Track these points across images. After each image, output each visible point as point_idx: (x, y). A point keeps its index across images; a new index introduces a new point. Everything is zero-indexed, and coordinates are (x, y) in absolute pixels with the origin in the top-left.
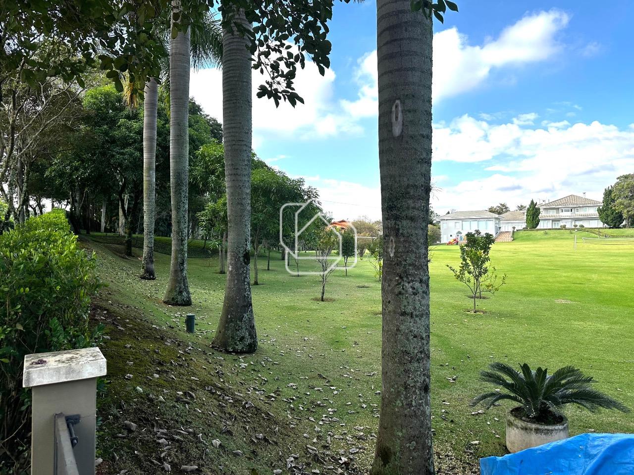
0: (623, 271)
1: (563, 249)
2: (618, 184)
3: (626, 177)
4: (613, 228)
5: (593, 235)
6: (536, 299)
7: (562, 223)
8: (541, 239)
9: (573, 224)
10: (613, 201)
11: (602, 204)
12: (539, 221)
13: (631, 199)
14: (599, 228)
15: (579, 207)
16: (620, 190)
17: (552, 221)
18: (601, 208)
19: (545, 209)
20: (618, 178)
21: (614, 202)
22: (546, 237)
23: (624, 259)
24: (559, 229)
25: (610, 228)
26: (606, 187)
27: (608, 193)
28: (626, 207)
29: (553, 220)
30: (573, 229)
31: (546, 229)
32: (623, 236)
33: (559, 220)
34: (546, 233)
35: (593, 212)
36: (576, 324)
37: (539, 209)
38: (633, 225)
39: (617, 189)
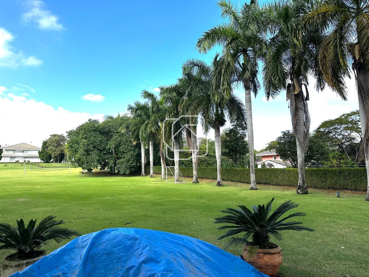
1: (17, 174)
2: (50, 138)
3: (54, 135)
4: (46, 163)
5: (35, 167)
7: (16, 159)
8: (2, 169)
9: (24, 160)
10: (47, 148)
11: (41, 149)
12: (2, 157)
13: (56, 148)
14: (39, 163)
15: (28, 150)
16: (52, 142)
17: (11, 158)
18: (40, 151)
19: (6, 150)
20: (50, 136)
21: (48, 148)
22: (6, 167)
24: (14, 163)
25: (44, 163)
26: (44, 140)
27: (45, 143)
28: (53, 151)
29: (11, 157)
30: (23, 163)
31: (6, 163)
32: (51, 167)
33: (15, 157)
34: (6, 165)
35: (36, 153)
37: (2, 150)
38: (56, 161)
39: (49, 142)
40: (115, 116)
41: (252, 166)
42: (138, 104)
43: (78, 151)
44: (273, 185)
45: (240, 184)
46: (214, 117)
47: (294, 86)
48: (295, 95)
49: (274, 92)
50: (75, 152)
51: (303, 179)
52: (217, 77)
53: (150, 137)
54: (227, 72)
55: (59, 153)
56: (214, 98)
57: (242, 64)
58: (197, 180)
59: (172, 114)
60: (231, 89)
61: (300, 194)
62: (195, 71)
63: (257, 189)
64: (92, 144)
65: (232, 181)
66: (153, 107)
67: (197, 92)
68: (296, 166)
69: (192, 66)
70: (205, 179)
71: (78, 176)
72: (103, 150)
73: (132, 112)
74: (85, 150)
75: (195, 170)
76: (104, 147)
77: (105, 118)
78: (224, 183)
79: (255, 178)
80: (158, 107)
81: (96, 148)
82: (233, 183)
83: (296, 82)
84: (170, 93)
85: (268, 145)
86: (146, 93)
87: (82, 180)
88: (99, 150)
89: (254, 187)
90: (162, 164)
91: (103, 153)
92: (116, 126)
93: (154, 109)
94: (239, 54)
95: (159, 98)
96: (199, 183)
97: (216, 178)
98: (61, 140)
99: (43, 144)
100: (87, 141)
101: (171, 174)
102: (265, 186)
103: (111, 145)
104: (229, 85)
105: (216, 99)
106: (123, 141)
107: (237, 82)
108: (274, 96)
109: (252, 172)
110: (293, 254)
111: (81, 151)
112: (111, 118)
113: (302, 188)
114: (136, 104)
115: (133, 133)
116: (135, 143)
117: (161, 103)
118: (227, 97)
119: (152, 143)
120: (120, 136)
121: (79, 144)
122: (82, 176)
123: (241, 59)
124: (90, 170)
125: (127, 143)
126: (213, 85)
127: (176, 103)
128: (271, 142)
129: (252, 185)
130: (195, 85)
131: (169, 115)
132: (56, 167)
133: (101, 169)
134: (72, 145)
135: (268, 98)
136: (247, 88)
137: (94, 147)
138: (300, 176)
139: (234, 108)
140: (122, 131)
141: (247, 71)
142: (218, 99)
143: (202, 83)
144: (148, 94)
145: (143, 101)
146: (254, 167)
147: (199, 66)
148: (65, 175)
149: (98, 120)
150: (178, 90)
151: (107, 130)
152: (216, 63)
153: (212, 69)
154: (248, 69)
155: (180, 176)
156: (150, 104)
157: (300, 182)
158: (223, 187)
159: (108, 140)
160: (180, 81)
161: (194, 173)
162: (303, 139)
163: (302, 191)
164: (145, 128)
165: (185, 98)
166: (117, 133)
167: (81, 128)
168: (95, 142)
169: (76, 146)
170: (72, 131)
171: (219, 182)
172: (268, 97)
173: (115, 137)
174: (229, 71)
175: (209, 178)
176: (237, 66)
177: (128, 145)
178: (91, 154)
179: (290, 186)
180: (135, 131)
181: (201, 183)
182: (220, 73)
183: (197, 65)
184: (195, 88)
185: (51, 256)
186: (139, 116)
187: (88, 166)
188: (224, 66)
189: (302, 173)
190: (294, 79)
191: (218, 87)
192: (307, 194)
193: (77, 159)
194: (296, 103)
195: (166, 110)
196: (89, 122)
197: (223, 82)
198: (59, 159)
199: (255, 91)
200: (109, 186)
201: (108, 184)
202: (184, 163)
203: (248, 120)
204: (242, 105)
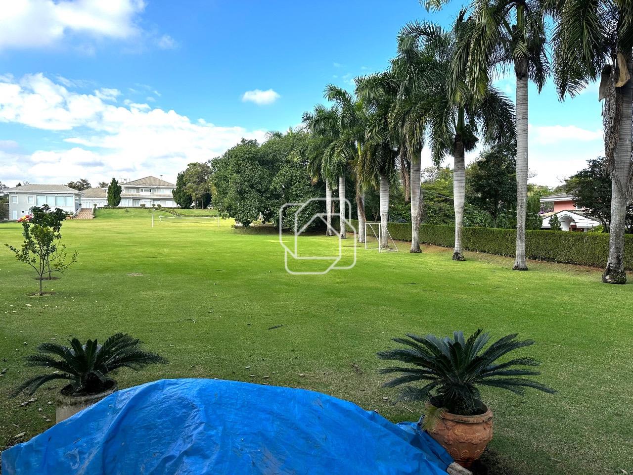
1: (142, 226)
2: (188, 170)
3: (194, 165)
4: (184, 208)
5: (169, 214)
6: (109, 274)
7: (142, 202)
8: (122, 217)
9: (152, 203)
10: (185, 184)
12: (120, 199)
13: (198, 185)
14: (174, 208)
15: (157, 188)
16: (190, 175)
17: (133, 200)
18: (175, 190)
19: (126, 188)
20: (188, 165)
21: (185, 186)
22: (127, 214)
23: (192, 235)
24: (139, 208)
25: (182, 208)
26: (180, 172)
27: (181, 177)
28: (194, 191)
29: (135, 199)
30: (152, 208)
31: (127, 207)
32: (192, 216)
33: (139, 199)
34: (127, 212)
35: (169, 193)
36: (144, 294)
37: (120, 187)
38: (200, 206)
39: (187, 175)
40: (284, 132)
41: (521, 227)
42: (320, 111)
43: (227, 193)
44: (561, 262)
45: (497, 258)
46: (455, 133)
47: (617, 69)
48: (617, 89)
49: (575, 83)
50: (224, 193)
51: (619, 256)
52: (461, 56)
53: (339, 170)
54: (480, 45)
55: (202, 192)
56: (454, 97)
57: (513, 26)
58: (418, 247)
59: (377, 129)
60: (487, 79)
61: (609, 282)
62: (422, 44)
63: (526, 269)
64: (248, 181)
65: (482, 251)
66: (343, 117)
67: (424, 87)
68: (607, 230)
69: (415, 36)
70: (434, 246)
71: (229, 232)
72: (265, 191)
73: (310, 125)
74: (237, 191)
75: (416, 230)
76: (266, 186)
77: (269, 135)
78: (466, 254)
79: (524, 249)
80: (353, 116)
81: (254, 188)
82: (484, 255)
83: (622, 61)
84: (372, 89)
85: (565, 183)
86: (332, 90)
87: (236, 240)
88: (259, 191)
89: (521, 266)
90: (359, 217)
91: (265, 197)
92: (285, 151)
93: (345, 120)
94: (508, 6)
95: (355, 99)
96: (421, 252)
97: (452, 246)
98: (205, 172)
99: (178, 178)
100: (241, 176)
101: (373, 234)
102: (544, 264)
103: (277, 183)
104: (484, 71)
105: (458, 99)
106: (296, 176)
107: (502, 62)
108: (574, 92)
109: (520, 238)
110: (538, 414)
111: (232, 193)
112: (278, 135)
113: (615, 271)
114: (317, 110)
115: (311, 163)
116: (315, 180)
117: (360, 108)
118: (479, 96)
119: (343, 180)
120: (291, 168)
121: (228, 181)
122: (235, 233)
123: (513, 18)
124: (246, 223)
125: (302, 180)
126: (453, 72)
127: (385, 108)
128: (572, 177)
129: (518, 261)
130: (418, 73)
131: (372, 130)
132: (199, 216)
133: (264, 222)
134: (217, 183)
135: (562, 96)
136: (521, 75)
137: (252, 186)
138: (612, 250)
139: (493, 116)
140: (295, 160)
141: (521, 42)
142: (461, 99)
143: (433, 66)
144: (337, 92)
145: (329, 105)
146: (524, 229)
147: (428, 35)
148: (212, 229)
149: (256, 141)
150: (388, 84)
151: (270, 157)
152: (462, 27)
153: (454, 39)
154: (523, 38)
155: (388, 237)
156: (340, 111)
157: (611, 261)
158: (463, 262)
159: (272, 175)
160: (394, 65)
161: (413, 236)
162: (625, 178)
163: (613, 277)
164: (330, 155)
165: (400, 96)
166: (287, 162)
167: (232, 154)
168: (252, 177)
169: (224, 184)
170: (216, 159)
171: (457, 254)
172: (563, 93)
173: (284, 169)
174: (484, 42)
175: (440, 245)
176: (504, 30)
177: (305, 182)
178: (247, 198)
179: (594, 265)
180: (315, 159)
181: (424, 253)
182: (467, 46)
183: (424, 33)
184: (418, 79)
185: (70, 422)
186: (323, 132)
187: (243, 217)
188: (475, 35)
189: (616, 243)
190: (619, 56)
191: (462, 75)
192: (624, 283)
193: (226, 205)
194: (618, 106)
195: (367, 120)
196: (242, 144)
197: (471, 66)
198: (204, 203)
199: (540, 80)
200: (271, 252)
201: (271, 249)
202: (401, 215)
203: (519, 139)
204: (511, 107)
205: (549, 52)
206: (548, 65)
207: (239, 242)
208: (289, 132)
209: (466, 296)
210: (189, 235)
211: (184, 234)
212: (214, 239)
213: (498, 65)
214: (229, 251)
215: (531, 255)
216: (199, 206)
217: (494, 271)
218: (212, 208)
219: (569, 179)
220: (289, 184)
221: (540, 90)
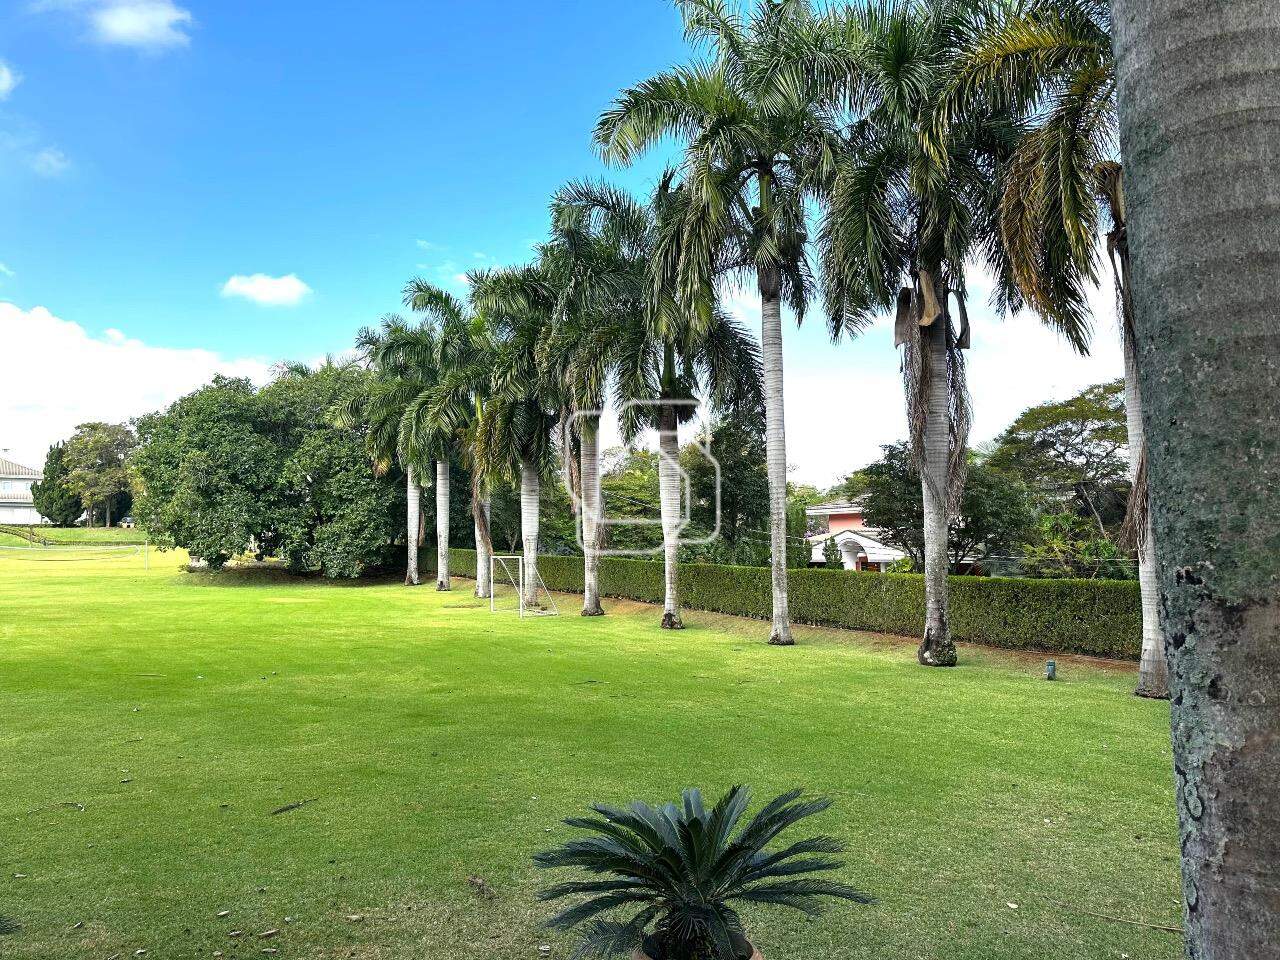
0: (68, 615)
2: (77, 438)
3: (94, 427)
4: (60, 526)
5: (19, 539)
10: (65, 471)
11: (43, 477)
13: (99, 472)
14: (32, 527)
16: (80, 451)
18: (39, 483)
20: (78, 427)
21: (67, 474)
23: (75, 589)
25: (54, 526)
26: (54, 444)
27: (56, 455)
28: (89, 486)
35: (23, 491)
38: (100, 521)
39: (74, 449)
40: (315, 365)
41: (779, 563)
42: (395, 328)
43: (173, 493)
44: (849, 628)
45: (739, 622)
46: (660, 389)
47: (920, 296)
48: (922, 329)
49: (856, 314)
50: (165, 493)
51: (942, 615)
52: (667, 251)
53: (437, 448)
54: (699, 235)
55: (108, 490)
56: (656, 325)
57: (754, 209)
58: (597, 605)
59: (514, 372)
60: (713, 299)
61: (930, 664)
62: (596, 224)
63: (791, 643)
64: (227, 467)
65: (713, 610)
66: (445, 343)
67: (601, 301)
68: (920, 568)
69: (585, 207)
70: (626, 602)
71: (174, 582)
72: (266, 488)
73: (374, 355)
74: (199, 488)
75: (592, 570)
76: (269, 478)
77: (278, 370)
78: (685, 616)
79: (786, 605)
80: (466, 342)
81: (240, 482)
82: (719, 616)
83: (927, 284)
84: (504, 296)
86: (421, 290)
87: (191, 599)
88: (251, 488)
89: (783, 636)
90: (477, 543)
91: (265, 501)
92: (316, 403)
93: (450, 350)
94: (744, 174)
95: (469, 312)
96: (603, 614)
97: (660, 601)
98: (119, 444)
99: (50, 457)
100: (208, 456)
101: (506, 579)
102: (820, 632)
103: (296, 471)
104: (707, 284)
105: (664, 329)
106: (340, 458)
107: (737, 269)
108: (855, 329)
109: (778, 585)
111: (184, 492)
112: (301, 371)
113: (938, 644)
114: (389, 326)
115: (375, 432)
116: (383, 466)
117: (479, 330)
118: (699, 326)
119: (444, 468)
120: (329, 440)
121: (177, 465)
122: (189, 583)
123: (752, 193)
124: (217, 561)
125: (354, 465)
126: (653, 280)
127: (530, 334)
129: (776, 628)
130: (590, 277)
131: (504, 374)
132: (96, 544)
133: (259, 557)
134: (150, 470)
135: (836, 335)
136: (770, 295)
137: (234, 478)
138: (931, 605)
139: (724, 361)
140: (338, 424)
141: (767, 238)
142: (669, 329)
143: (618, 266)
144: (431, 295)
145: (414, 320)
146: (783, 567)
147: (608, 208)
148: (129, 574)
149: (248, 380)
150: (535, 291)
151: (281, 416)
152: (668, 200)
153: (653, 220)
154: (770, 231)
155: (538, 586)
156: (439, 333)
157: (931, 624)
158: (681, 633)
159: (283, 454)
160: (546, 255)
161: (587, 582)
162: (943, 479)
163: (936, 655)
164: (418, 416)
165: (558, 315)
166: (319, 427)
167: (190, 409)
168: (236, 459)
169: (165, 472)
170: (151, 417)
171: (669, 616)
172: (837, 329)
173: (311, 442)
174: (706, 232)
175: (638, 599)
176: (738, 214)
177: (359, 471)
178: (220, 504)
179: (902, 632)
180: (383, 424)
181: (609, 614)
182: (677, 236)
183: (602, 203)
184: (592, 286)
186: (401, 370)
187: (209, 547)
188: (691, 217)
189: (938, 593)
190: (923, 274)
191: (669, 285)
192: (953, 665)
193: (168, 519)
194: (924, 357)
195: (494, 354)
196: (214, 385)
197: (685, 272)
198: (112, 513)
199: (799, 305)
200: (278, 626)
201: (276, 618)
202: (561, 538)
203: (770, 406)
204: (754, 348)
205: (813, 258)
206: (812, 279)
207: (198, 604)
208: (325, 365)
209: (690, 703)
210: (67, 589)
211: (57, 587)
212: (133, 598)
213: (730, 272)
214: (172, 627)
215: (799, 617)
216: (98, 520)
217: (738, 647)
218: (132, 525)
219: (851, 476)
220: (323, 474)
221: (800, 323)
